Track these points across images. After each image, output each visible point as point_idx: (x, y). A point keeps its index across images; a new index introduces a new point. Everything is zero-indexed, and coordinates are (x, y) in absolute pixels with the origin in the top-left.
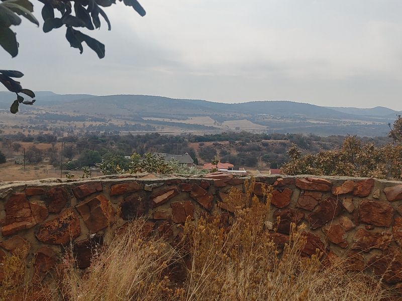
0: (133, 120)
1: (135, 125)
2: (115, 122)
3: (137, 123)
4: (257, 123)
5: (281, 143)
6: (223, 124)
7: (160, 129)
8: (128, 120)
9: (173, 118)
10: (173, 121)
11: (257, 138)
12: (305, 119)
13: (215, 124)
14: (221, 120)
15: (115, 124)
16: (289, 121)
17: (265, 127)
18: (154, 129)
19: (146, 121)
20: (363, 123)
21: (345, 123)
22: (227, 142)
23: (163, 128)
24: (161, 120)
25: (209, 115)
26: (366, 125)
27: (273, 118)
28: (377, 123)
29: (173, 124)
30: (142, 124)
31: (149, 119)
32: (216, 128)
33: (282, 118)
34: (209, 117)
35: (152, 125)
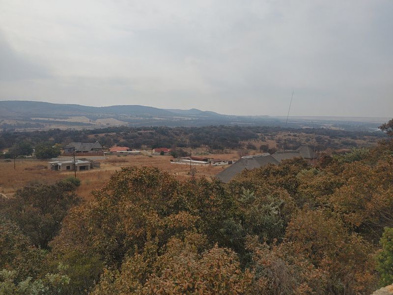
0: (23, 120)
1: (26, 124)
2: (7, 122)
3: (28, 122)
4: (120, 120)
5: (150, 133)
6: (96, 121)
7: (48, 127)
8: (19, 120)
9: (57, 118)
10: (57, 120)
11: (134, 130)
12: (151, 117)
13: (90, 121)
14: (95, 119)
15: (8, 123)
16: (142, 118)
17: (127, 123)
18: (43, 126)
19: (34, 121)
20: (186, 119)
21: (176, 119)
22: (114, 133)
23: (50, 125)
24: (47, 119)
25: (84, 116)
26: (188, 120)
27: (131, 117)
28: (194, 119)
29: (58, 122)
30: (32, 123)
31: (37, 119)
32: (92, 124)
33: (137, 116)
34: (84, 117)
35: (40, 123)
